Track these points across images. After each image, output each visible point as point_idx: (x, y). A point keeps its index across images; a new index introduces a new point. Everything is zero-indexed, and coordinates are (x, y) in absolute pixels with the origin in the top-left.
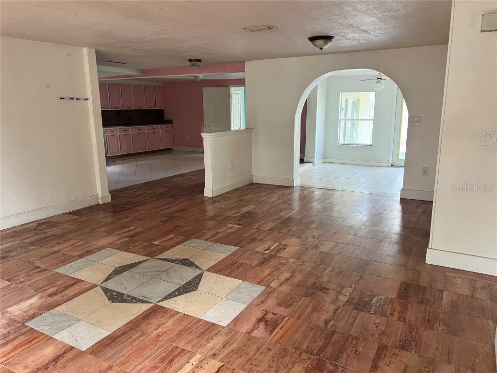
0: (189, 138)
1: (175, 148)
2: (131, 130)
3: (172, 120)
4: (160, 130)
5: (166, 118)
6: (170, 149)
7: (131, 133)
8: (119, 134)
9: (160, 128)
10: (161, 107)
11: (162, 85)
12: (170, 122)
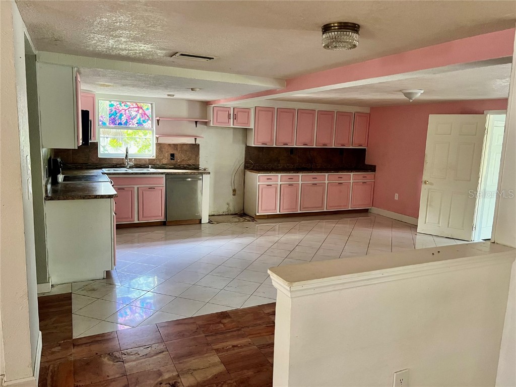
0: (396, 198)
1: (374, 210)
2: (301, 178)
3: (375, 167)
4: (352, 181)
5: (367, 162)
6: (366, 211)
7: (300, 182)
8: (279, 183)
9: (352, 178)
10: (361, 145)
11: (367, 110)
12: (372, 169)
